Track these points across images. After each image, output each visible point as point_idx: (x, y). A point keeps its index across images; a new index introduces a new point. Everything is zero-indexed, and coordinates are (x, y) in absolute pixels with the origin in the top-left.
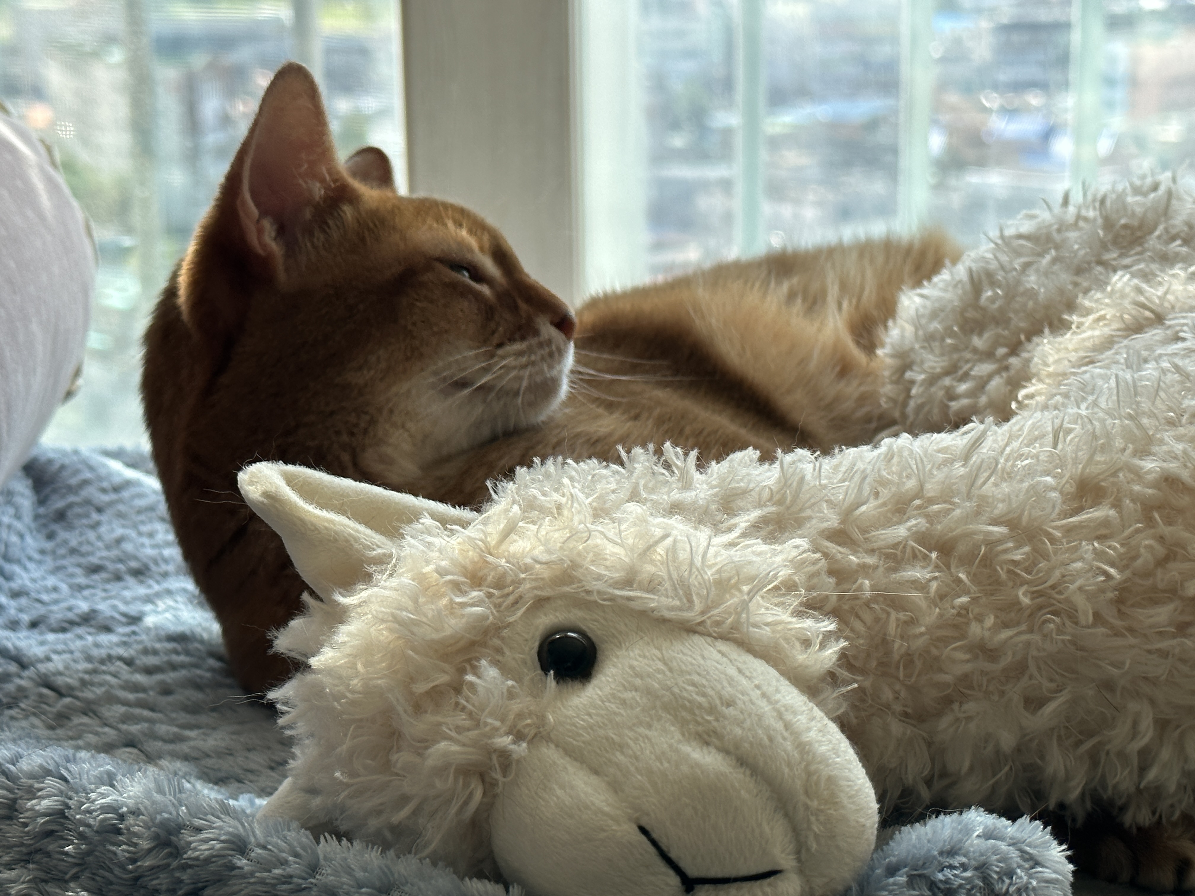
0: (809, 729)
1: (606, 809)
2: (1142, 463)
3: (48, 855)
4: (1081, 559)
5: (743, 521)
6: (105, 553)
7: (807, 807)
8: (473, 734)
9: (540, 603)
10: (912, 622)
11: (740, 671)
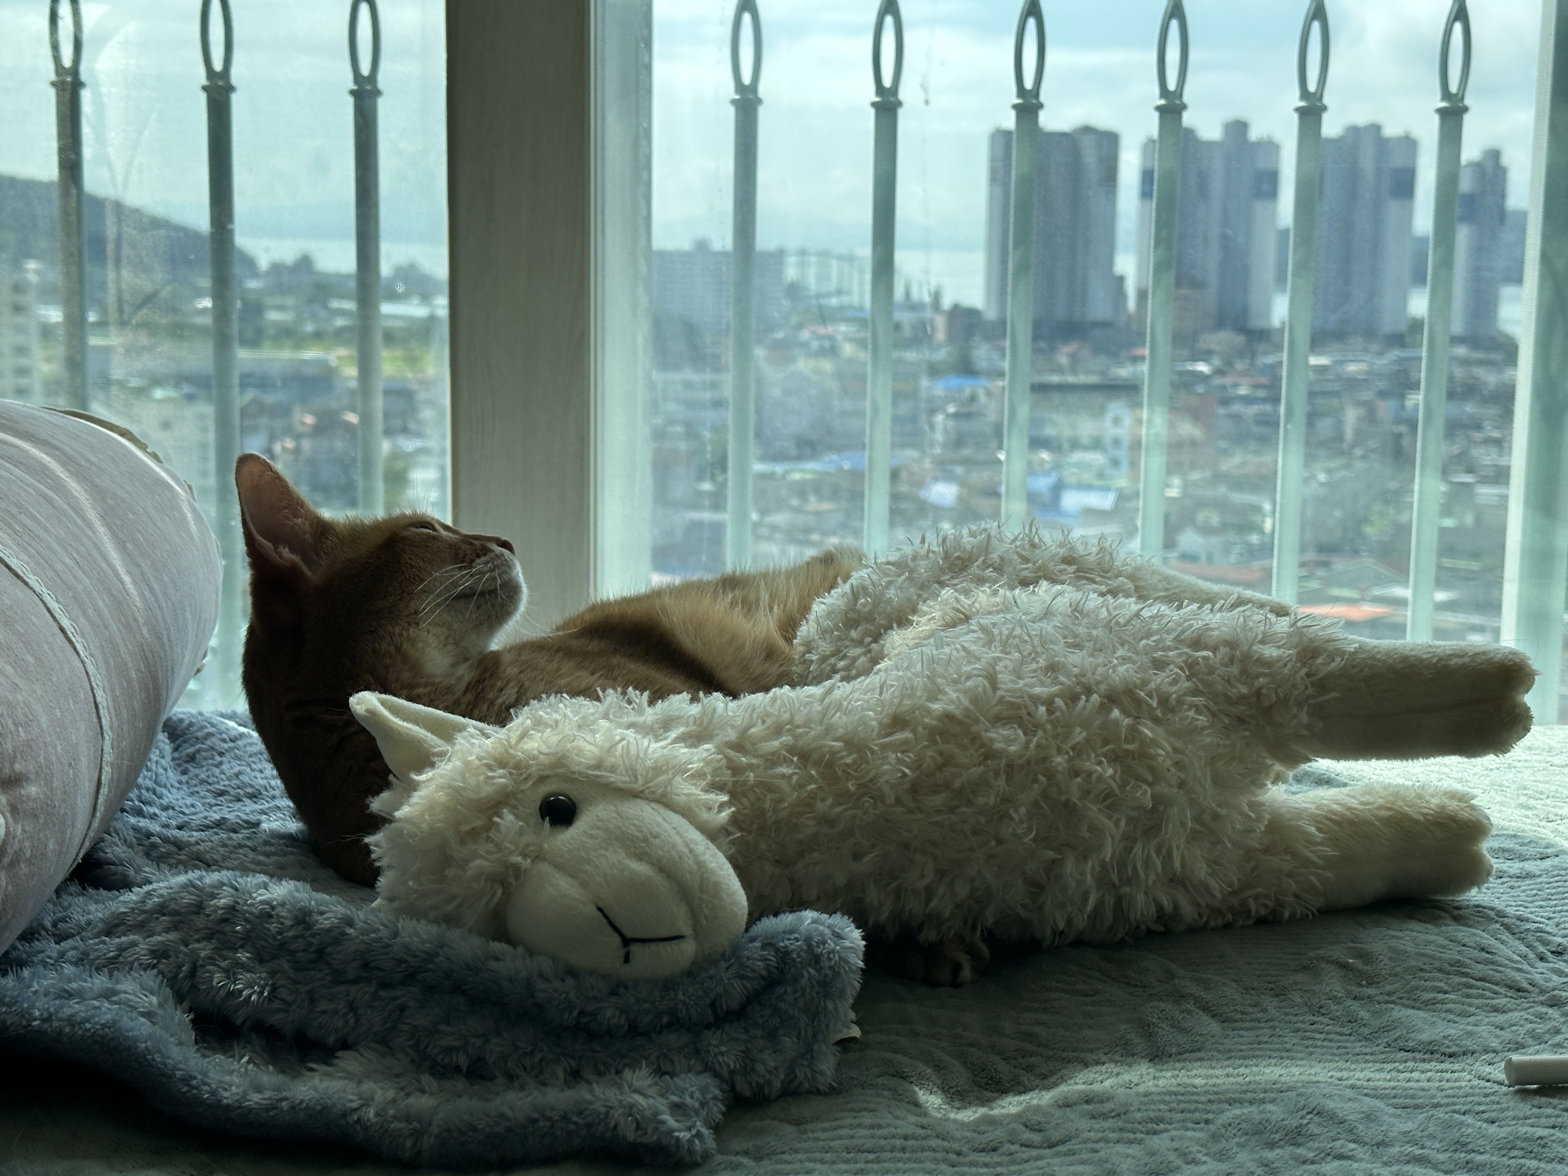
0: (705, 854)
1: (578, 897)
2: (931, 705)
3: (224, 933)
4: (889, 763)
5: (673, 734)
6: (226, 783)
7: (701, 899)
8: (498, 855)
9: (542, 779)
10: (780, 801)
11: (664, 819)
